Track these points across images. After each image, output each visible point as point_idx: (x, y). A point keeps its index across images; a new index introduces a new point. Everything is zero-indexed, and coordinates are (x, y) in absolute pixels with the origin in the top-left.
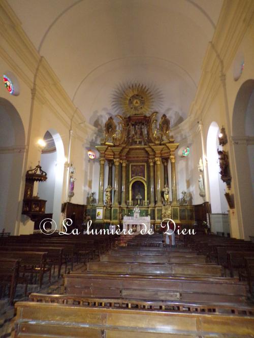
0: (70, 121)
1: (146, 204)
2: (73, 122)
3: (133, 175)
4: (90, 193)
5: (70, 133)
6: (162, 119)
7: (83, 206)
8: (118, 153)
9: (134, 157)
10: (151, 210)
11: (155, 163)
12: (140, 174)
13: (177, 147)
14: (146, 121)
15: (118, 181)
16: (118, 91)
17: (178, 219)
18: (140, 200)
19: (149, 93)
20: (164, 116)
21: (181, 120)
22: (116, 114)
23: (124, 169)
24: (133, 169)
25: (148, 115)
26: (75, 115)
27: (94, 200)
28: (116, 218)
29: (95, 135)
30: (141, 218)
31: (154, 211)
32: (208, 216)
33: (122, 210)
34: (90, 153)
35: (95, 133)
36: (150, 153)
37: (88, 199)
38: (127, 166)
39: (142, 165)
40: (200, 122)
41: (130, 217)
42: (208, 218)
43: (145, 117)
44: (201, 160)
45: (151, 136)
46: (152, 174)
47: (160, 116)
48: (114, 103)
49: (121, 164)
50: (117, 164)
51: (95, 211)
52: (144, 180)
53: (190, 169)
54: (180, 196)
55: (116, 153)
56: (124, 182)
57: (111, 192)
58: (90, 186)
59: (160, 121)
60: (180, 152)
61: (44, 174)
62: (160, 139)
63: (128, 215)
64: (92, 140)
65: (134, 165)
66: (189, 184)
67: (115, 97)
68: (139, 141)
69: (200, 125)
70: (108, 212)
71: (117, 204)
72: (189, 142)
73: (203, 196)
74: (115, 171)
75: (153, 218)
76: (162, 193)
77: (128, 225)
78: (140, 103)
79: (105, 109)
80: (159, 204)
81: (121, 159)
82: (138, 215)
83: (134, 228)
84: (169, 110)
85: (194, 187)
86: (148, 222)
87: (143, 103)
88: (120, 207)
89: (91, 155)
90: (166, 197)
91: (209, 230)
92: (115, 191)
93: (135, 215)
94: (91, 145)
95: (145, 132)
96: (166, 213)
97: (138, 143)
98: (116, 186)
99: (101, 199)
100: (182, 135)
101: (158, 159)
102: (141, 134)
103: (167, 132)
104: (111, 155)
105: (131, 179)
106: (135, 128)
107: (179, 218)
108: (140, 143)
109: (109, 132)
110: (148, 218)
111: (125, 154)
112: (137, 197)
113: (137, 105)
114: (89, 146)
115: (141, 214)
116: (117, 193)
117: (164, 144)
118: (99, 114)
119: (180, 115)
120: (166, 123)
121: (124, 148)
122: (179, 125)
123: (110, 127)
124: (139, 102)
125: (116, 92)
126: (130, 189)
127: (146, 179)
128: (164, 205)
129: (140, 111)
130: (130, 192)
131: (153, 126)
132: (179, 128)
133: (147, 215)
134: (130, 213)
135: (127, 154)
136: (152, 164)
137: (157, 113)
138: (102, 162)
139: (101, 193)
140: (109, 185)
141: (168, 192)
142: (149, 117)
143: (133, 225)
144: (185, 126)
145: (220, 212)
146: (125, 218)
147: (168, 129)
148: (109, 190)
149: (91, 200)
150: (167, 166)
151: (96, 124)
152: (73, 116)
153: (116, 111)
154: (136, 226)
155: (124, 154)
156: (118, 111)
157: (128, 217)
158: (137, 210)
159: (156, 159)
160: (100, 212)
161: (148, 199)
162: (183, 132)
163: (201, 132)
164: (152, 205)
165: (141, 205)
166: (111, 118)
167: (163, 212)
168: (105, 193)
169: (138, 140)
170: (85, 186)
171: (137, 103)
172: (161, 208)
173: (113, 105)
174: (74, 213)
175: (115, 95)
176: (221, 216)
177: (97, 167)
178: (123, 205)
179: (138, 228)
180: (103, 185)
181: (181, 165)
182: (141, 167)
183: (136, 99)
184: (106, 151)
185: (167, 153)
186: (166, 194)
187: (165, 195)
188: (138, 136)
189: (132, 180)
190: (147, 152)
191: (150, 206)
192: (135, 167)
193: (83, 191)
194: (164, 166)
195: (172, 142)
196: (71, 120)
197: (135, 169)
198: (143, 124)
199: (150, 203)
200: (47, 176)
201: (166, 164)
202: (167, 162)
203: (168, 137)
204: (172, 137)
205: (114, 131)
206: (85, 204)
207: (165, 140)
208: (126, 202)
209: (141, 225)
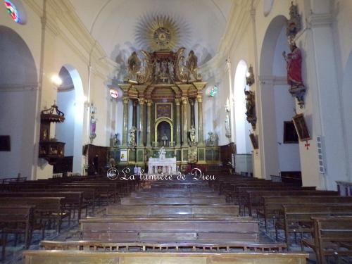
1: (172, 145)
2: (92, 57)
3: (158, 115)
4: (114, 134)
5: (89, 69)
6: (189, 55)
7: (106, 148)
8: (142, 92)
9: (159, 97)
10: (177, 151)
11: (181, 103)
12: (166, 115)
13: (205, 86)
14: (172, 57)
15: (144, 121)
16: (142, 23)
17: (203, 159)
18: (166, 141)
19: (176, 26)
20: (192, 52)
21: (209, 57)
22: (140, 48)
23: (149, 110)
24: (158, 109)
25: (174, 51)
26: (94, 49)
27: (118, 142)
28: (141, 160)
29: (117, 72)
30: (167, 159)
31: (180, 152)
32: (232, 156)
33: (147, 152)
34: (111, 91)
35: (118, 70)
36: (177, 93)
37: (111, 140)
38: (152, 106)
39: (168, 105)
40: (228, 60)
41: (156, 159)
42: (233, 159)
43: (172, 53)
44: (228, 100)
45: (177, 74)
46: (178, 114)
47: (187, 52)
48: (138, 36)
49: (146, 103)
50: (142, 103)
51: (119, 153)
52: (170, 120)
53: (217, 109)
54: (207, 137)
55: (140, 92)
56: (149, 123)
57: (135, 133)
58: (113, 127)
59: (187, 58)
60: (208, 91)
61: (61, 114)
62: (187, 77)
63: (154, 157)
64: (115, 77)
65: (160, 105)
66: (215, 124)
67: (138, 30)
69: (228, 64)
70: (133, 153)
71: (142, 145)
72: (216, 81)
73: (229, 136)
74: (140, 111)
75: (179, 159)
76: (189, 134)
77: (154, 167)
78: (167, 37)
79: (127, 43)
80: (185, 145)
81: (146, 99)
82: (164, 156)
83: (160, 170)
84: (197, 45)
85: (221, 127)
86: (174, 163)
87: (169, 37)
88: (145, 149)
89: (114, 93)
90: (193, 137)
91: (234, 170)
92: (139, 132)
93: (161, 156)
94: (113, 83)
95: (171, 69)
97: (164, 81)
98: (141, 127)
99: (125, 141)
100: (209, 73)
101: (185, 98)
102: (167, 71)
103: (195, 70)
104: (135, 94)
105: (156, 120)
106: (161, 64)
107: (205, 159)
108: (166, 81)
109: (132, 69)
110: (174, 159)
112: (163, 138)
113: (162, 39)
114: (111, 84)
115: (167, 155)
116: (142, 135)
117: (191, 83)
118: (121, 49)
119: (209, 51)
120: (193, 60)
121: (149, 86)
122: (207, 63)
123: (133, 63)
124: (165, 36)
125: (140, 24)
126: (156, 129)
127: (172, 120)
128: (190, 146)
129: (166, 47)
130: (156, 133)
131: (180, 63)
132: (206, 65)
133: (173, 157)
134: (156, 154)
135: (152, 93)
136: (178, 104)
137: (184, 48)
138: (126, 102)
139: (125, 135)
141: (194, 133)
142: (176, 53)
143: (158, 167)
144: (213, 64)
145: (245, 152)
146: (151, 159)
147: (195, 66)
148: (133, 131)
149: (114, 141)
150: (194, 106)
151: (119, 60)
152: (92, 51)
153: (140, 45)
154: (162, 167)
155: (149, 93)
156: (142, 46)
157: (154, 159)
158: (162, 151)
159: (183, 98)
161: (175, 140)
162: (211, 71)
163: (229, 71)
164: (178, 146)
165: (167, 146)
166: (134, 54)
167: (189, 153)
168: (129, 134)
169: (164, 78)
170: (107, 127)
171: (162, 37)
172: (187, 149)
173: (137, 39)
174: (97, 156)
175: (138, 27)
176: (246, 156)
177: (120, 106)
178: (149, 146)
179: (164, 170)
180: (127, 126)
181: (208, 105)
182: (167, 107)
183: (162, 32)
184: (129, 89)
185: (194, 92)
186: (193, 135)
187: (191, 136)
188: (164, 73)
189: (158, 121)
190: (173, 91)
191: (176, 147)
192: (160, 107)
193: (105, 133)
194: (191, 106)
195: (200, 81)
196: (90, 55)
197: (160, 109)
198: (169, 61)
199: (176, 144)
200: (65, 117)
201: (192, 104)
202: (194, 102)
203: (195, 75)
204: (200, 75)
205: (138, 68)
206: (109, 146)
207: (192, 78)
208: (151, 144)
209: (166, 167)
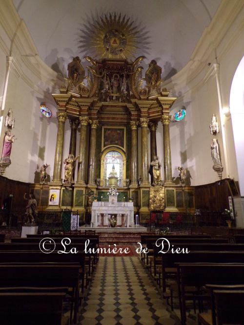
0: (10, 42)
1: (125, 184)
2: (14, 44)
3: (106, 143)
4: (41, 166)
5: (8, 60)
6: (150, 66)
7: (28, 185)
8: (86, 108)
9: (108, 118)
10: (132, 192)
11: (139, 126)
12: (116, 142)
14: (127, 69)
15: (86, 149)
17: (174, 205)
19: (134, 29)
20: (153, 62)
21: (173, 72)
23: (94, 133)
24: (107, 134)
25: (130, 61)
28: (80, 205)
29: (52, 84)
30: (120, 203)
32: (230, 201)
33: (89, 193)
34: (43, 108)
36: (133, 113)
37: (37, 174)
38: (99, 130)
39: (120, 130)
41: (103, 203)
42: (231, 204)
43: (126, 62)
44: (214, 118)
45: (133, 90)
46: (134, 142)
47: (147, 62)
49: (89, 125)
50: (84, 123)
51: (47, 192)
52: (122, 150)
53: (187, 137)
54: (175, 174)
55: (83, 108)
56: (93, 151)
57: (73, 164)
58: (41, 156)
59: (146, 69)
63: (99, 200)
64: (48, 90)
65: (109, 129)
66: (184, 157)
68: (117, 97)
70: (69, 194)
71: (82, 182)
72: (185, 100)
74: (81, 136)
75: (137, 205)
77: (102, 215)
78: (120, 43)
80: (145, 183)
81: (90, 118)
85: (194, 161)
86: (131, 211)
87: (123, 42)
88: (86, 188)
89: (45, 111)
90: (156, 173)
91: (234, 222)
92: (79, 163)
93: (111, 199)
96: (155, 197)
97: (114, 99)
98: (81, 157)
99: (58, 175)
101: (145, 120)
103: (158, 84)
104: (75, 111)
105: (103, 149)
106: (111, 79)
107: (176, 205)
109: (73, 79)
110: (131, 204)
111: (96, 112)
113: (115, 46)
114: (42, 97)
116: (82, 167)
119: (172, 66)
121: (94, 102)
122: (173, 78)
124: (118, 42)
127: (124, 150)
128: (153, 185)
129: (119, 56)
131: (137, 75)
132: (171, 81)
133: (127, 200)
134: (103, 197)
135: (98, 112)
136: (134, 128)
137: (143, 57)
138: (61, 119)
139: (58, 166)
140: (70, 153)
141: (159, 166)
142: (132, 64)
143: (110, 215)
144: (180, 81)
146: (95, 204)
148: (71, 161)
149: (41, 177)
150: (155, 131)
154: (116, 215)
157: (100, 203)
158: (113, 191)
159: (142, 119)
160: (55, 194)
161: (128, 176)
162: (176, 88)
164: (134, 185)
166: (77, 59)
167: (151, 196)
168: (64, 165)
169: (115, 95)
170: (32, 155)
171: (115, 42)
172: (148, 189)
174: (11, 195)
177: (53, 129)
178: (92, 184)
179: (119, 219)
180: (62, 154)
181: (174, 131)
182: (118, 132)
183: (115, 36)
184: (68, 103)
185: (158, 111)
186: (157, 170)
187: (154, 171)
188: (115, 89)
189: (105, 150)
190: (128, 111)
191: (131, 186)
192: (109, 132)
193: (29, 162)
195: (166, 96)
196: (12, 41)
197: (109, 134)
201: (153, 129)
202: (156, 125)
203: (158, 90)
204: (165, 90)
206: (32, 182)
207: (154, 95)
208: (96, 181)
209: (123, 215)
